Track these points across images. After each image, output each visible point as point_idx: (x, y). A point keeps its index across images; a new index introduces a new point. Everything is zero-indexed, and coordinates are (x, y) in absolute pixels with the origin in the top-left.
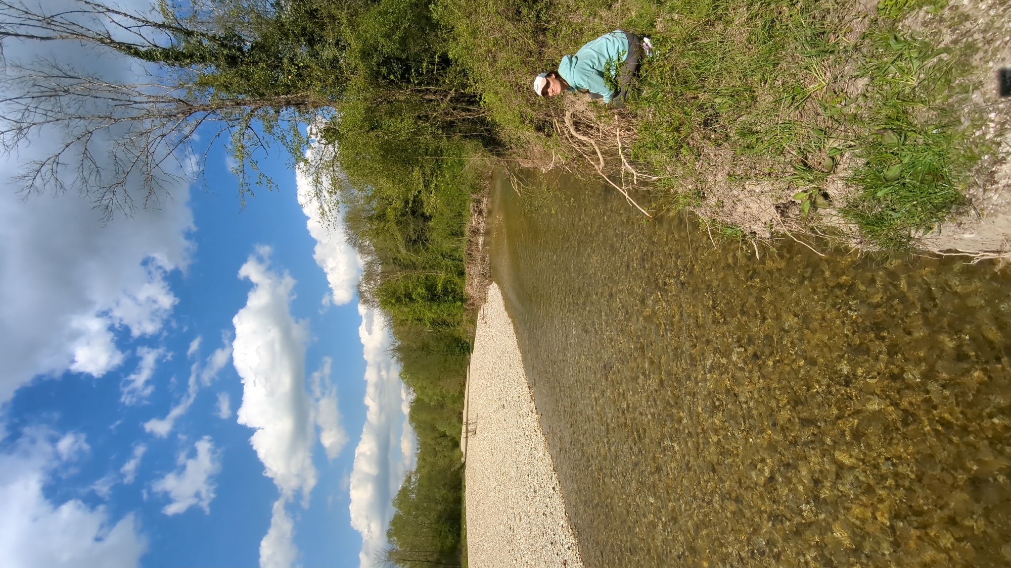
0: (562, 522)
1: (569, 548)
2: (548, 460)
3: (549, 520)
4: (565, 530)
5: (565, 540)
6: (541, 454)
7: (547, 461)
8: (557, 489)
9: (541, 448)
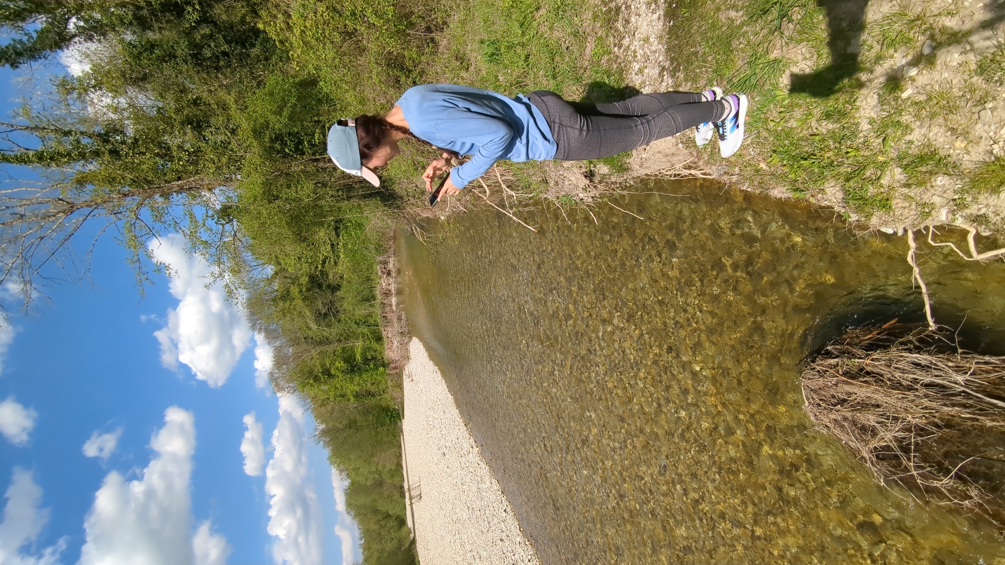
0: (518, 539)
1: (529, 561)
2: (496, 486)
3: (507, 543)
4: (523, 545)
5: (524, 556)
6: (488, 483)
8: (508, 510)
9: (487, 479)
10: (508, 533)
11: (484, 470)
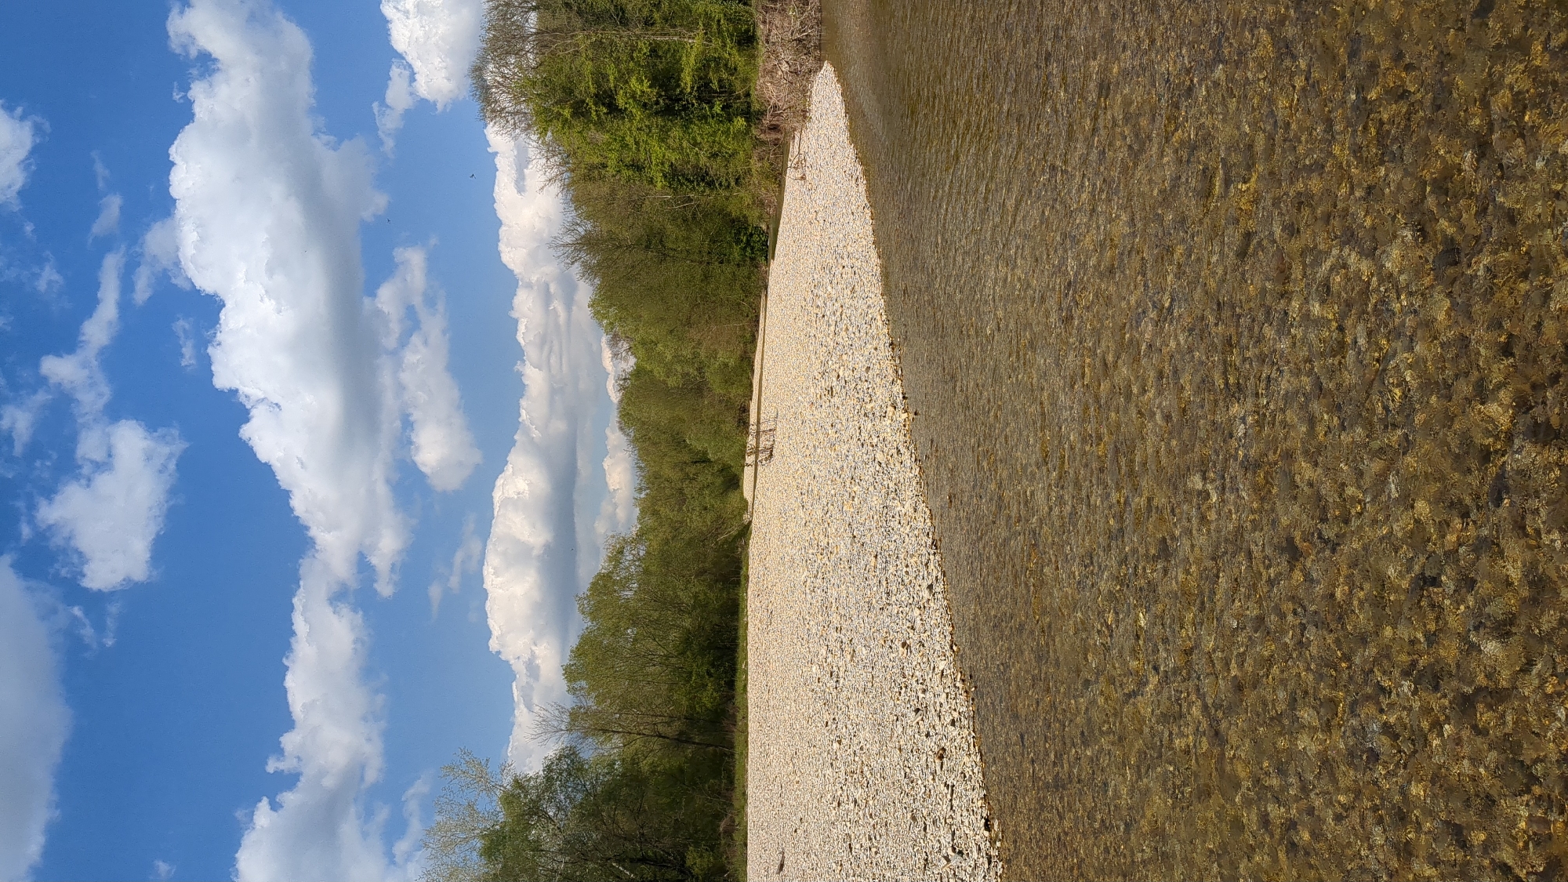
0: (942, 665)
1: (953, 723)
2: (922, 522)
3: (916, 658)
4: (948, 681)
5: (946, 707)
6: (908, 507)
7: (921, 525)
8: (939, 588)
9: (909, 493)
10: (924, 636)
11: (906, 471)
